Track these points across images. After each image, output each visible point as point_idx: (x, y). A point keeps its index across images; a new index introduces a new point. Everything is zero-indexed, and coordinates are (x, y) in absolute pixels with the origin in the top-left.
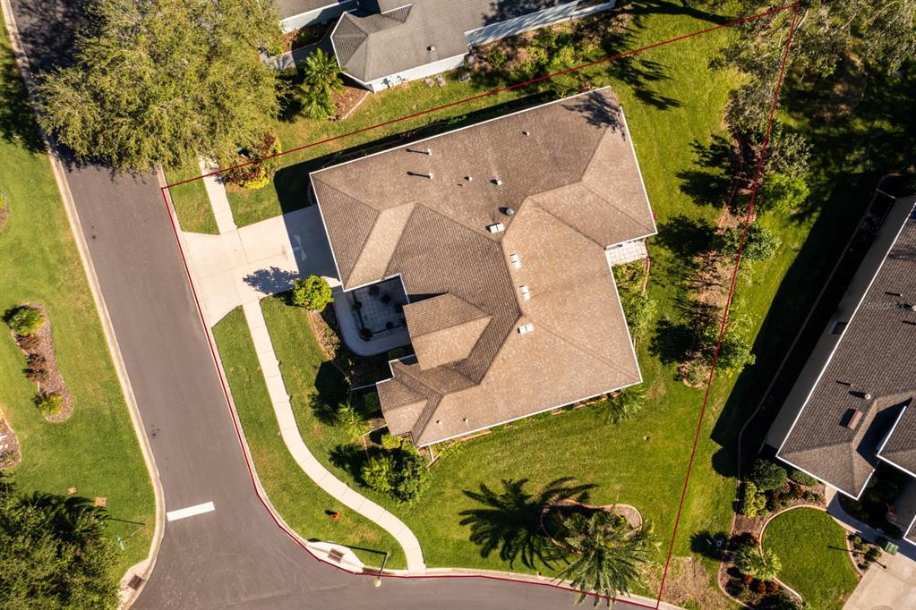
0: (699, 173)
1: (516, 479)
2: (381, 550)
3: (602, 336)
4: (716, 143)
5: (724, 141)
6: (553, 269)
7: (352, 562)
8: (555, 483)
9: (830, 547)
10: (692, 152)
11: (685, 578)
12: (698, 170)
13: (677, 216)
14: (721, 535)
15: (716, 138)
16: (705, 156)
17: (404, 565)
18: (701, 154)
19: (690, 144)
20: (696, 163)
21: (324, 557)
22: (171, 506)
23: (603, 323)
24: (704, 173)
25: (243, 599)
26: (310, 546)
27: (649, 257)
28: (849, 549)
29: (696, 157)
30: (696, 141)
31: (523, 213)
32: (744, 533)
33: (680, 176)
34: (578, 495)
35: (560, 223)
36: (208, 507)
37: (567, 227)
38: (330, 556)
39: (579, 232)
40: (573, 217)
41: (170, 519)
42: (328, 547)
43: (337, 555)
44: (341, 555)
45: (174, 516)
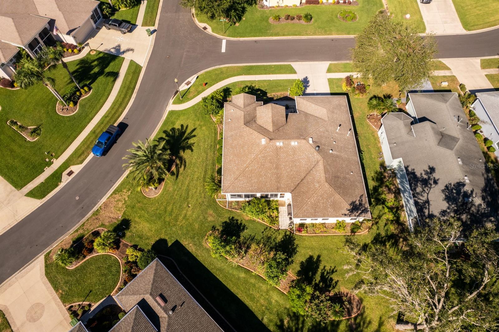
0: (318, 268)
1: (193, 148)
2: (184, 97)
3: (250, 178)
4: (334, 282)
5: (334, 287)
6: (287, 161)
7: (183, 87)
8: (185, 162)
9: (91, 291)
10: (331, 267)
11: (112, 213)
12: (320, 267)
13: (298, 249)
14: (124, 235)
15: (336, 283)
16: (328, 273)
17: (174, 103)
18: (329, 271)
19: (335, 267)
20: (324, 267)
21: (189, 80)
22: (228, 42)
23: (256, 180)
24: (318, 271)
25: (185, 53)
26: (196, 76)
27: (279, 229)
28: (84, 303)
29: (328, 268)
30: (336, 271)
31: (315, 154)
32: (120, 247)
33: (319, 257)
34: (175, 171)
35: (308, 172)
36: (223, 50)
37: (304, 175)
38: (189, 81)
39: (301, 181)
40: (309, 178)
41: (223, 40)
42: (192, 82)
43: (188, 84)
44: (188, 85)
45: (224, 42)
